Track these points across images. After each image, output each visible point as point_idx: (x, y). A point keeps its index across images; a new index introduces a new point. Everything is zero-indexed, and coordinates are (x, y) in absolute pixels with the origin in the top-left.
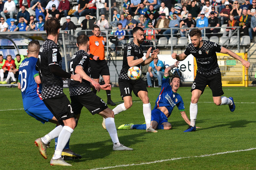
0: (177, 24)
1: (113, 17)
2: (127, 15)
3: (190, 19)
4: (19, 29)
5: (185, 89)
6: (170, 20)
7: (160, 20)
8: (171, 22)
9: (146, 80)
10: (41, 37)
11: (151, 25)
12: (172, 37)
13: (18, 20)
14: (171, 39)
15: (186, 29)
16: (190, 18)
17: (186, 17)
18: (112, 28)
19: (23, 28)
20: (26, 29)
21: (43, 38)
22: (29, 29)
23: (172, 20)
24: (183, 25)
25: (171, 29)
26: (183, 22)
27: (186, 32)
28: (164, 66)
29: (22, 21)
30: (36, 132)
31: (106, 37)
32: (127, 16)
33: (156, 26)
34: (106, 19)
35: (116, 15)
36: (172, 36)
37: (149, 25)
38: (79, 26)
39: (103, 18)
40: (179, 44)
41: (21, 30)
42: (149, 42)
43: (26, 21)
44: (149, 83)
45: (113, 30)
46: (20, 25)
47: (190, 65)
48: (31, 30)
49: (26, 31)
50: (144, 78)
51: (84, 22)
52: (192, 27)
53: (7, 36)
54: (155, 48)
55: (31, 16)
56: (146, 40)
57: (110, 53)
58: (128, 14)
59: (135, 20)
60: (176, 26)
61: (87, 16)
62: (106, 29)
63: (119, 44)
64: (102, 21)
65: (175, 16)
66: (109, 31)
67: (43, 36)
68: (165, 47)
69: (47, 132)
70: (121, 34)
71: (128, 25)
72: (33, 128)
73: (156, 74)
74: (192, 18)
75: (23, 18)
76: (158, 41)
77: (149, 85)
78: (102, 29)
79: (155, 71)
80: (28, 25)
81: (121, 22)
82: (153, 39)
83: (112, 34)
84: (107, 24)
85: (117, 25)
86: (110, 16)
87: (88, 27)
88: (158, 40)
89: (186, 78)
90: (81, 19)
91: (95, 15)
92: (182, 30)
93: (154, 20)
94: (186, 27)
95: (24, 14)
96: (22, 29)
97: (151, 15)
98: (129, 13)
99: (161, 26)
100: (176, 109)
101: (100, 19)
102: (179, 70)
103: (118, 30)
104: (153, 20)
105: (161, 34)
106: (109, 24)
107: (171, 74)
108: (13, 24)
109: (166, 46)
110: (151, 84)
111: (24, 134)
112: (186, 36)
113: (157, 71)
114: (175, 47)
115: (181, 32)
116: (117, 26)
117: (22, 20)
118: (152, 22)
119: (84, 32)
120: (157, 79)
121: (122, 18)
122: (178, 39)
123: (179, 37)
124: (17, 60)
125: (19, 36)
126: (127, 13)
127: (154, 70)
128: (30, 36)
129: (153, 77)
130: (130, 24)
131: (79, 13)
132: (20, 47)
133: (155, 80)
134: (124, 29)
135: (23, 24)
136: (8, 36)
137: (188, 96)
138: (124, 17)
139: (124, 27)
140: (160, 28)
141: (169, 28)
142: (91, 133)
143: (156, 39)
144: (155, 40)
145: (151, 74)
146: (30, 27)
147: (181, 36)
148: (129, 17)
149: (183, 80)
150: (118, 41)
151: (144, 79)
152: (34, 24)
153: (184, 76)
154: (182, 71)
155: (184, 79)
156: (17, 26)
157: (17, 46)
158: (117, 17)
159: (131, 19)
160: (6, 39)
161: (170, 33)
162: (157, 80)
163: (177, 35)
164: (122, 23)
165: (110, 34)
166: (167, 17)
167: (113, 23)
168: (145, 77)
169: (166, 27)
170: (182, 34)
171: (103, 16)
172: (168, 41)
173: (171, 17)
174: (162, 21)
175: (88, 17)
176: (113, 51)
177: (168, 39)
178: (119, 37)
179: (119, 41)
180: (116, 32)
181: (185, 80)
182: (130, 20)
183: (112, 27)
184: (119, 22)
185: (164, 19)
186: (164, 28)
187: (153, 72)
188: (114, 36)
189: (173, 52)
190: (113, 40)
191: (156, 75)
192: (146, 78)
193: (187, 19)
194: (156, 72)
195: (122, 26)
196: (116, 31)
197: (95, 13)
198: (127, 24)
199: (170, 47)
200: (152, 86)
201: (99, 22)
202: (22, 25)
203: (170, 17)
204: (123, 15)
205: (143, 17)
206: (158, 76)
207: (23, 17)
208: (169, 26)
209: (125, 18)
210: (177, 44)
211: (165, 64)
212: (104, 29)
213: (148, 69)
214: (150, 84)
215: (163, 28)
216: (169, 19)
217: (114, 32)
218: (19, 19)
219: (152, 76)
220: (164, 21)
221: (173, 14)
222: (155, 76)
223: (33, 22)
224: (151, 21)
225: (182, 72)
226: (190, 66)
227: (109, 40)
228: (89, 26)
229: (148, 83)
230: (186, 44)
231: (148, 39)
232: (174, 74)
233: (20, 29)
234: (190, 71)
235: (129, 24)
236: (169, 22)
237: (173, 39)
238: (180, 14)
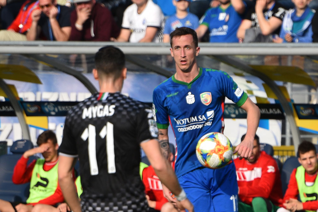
4: (208, 32)
10: (302, 67)
19: (225, 27)
20: (241, 33)
21: (310, 74)
22: (252, 36)
41: (218, 39)
46: (213, 16)
48: (260, 38)
49: (237, 40)
53: (158, 63)
67: (310, 65)
80: (250, 19)
96: (224, 33)
108: (185, 10)
128: (254, 62)
135: (228, 11)
136: (163, 60)
146: (256, 24)
152: (273, 15)
156: (201, 21)
160: (152, 73)
202: (222, 16)
223: (270, 6)
233: (215, 32)
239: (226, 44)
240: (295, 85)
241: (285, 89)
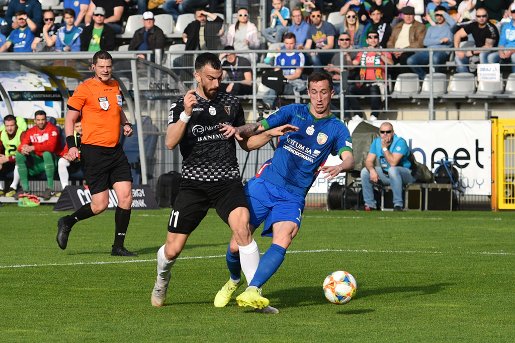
0: (446, 37)
1: (272, 15)
2: (308, 10)
3: (483, 25)
4: (12, 45)
5: (467, 216)
6: (427, 25)
7: (399, 25)
8: (429, 30)
9: (360, 189)
10: (73, 67)
11: (376, 40)
12: (433, 73)
13: (10, 22)
14: (429, 77)
15: (472, 52)
16: (483, 20)
17: (472, 16)
18: (267, 48)
19: (24, 42)
20: (33, 46)
21: (79, 71)
22: (41, 48)
23: (434, 27)
24: (463, 39)
25: (431, 50)
26: (462, 33)
27: (470, 59)
28: (408, 154)
29: (22, 25)
30: (57, 330)
31: (250, 70)
32: (311, 13)
33: (389, 43)
34: (252, 22)
35: (280, 11)
36: (432, 70)
37: (370, 37)
38: (179, 40)
39: (242, 19)
40: (452, 91)
41: (19, 50)
42: (367, 85)
43: (32, 25)
44: (369, 198)
45: (271, 52)
46: (16, 35)
47: (482, 150)
48: (46, 49)
49: (31, 51)
50: (354, 185)
51: (192, 29)
52: (489, 45)
54: (385, 101)
55: (45, 11)
56: (362, 81)
57: (261, 115)
58: (313, 10)
59: (330, 24)
60: (443, 44)
61: (199, 13)
62: (252, 48)
63: (285, 90)
64: (241, 26)
65: (441, 15)
66: (259, 55)
67: (79, 66)
68: (414, 101)
69: (87, 329)
70: (294, 62)
71: (311, 38)
72: (50, 320)
73: (386, 173)
74: (488, 21)
75: (24, 17)
76: (394, 84)
77: (366, 204)
78: (240, 47)
79: (385, 165)
80: (39, 36)
81: (292, 29)
82: (380, 78)
83: (267, 64)
84: (253, 34)
85: (281, 37)
86: (263, 12)
87: (202, 42)
88: (394, 81)
89: (470, 186)
90: (184, 20)
91: (223, 11)
92: (459, 55)
93: (385, 25)
94: (472, 46)
95: (27, 6)
96: (23, 46)
97: (376, 12)
98: (315, 4)
99: (403, 41)
100: (441, 272)
101: (235, 21)
102: (450, 163)
103: (283, 51)
104: (380, 26)
105: (401, 64)
106: (260, 34)
107: (430, 176)
109: (415, 96)
110: (373, 201)
111: (24, 334)
112: (471, 70)
113: (389, 166)
114: (441, 101)
115: (457, 58)
116: (282, 41)
117: (23, 23)
118: (379, 32)
119: (192, 55)
120: (389, 188)
121: (296, 20)
122: (448, 78)
123: (452, 74)
124: (6, 131)
125: (12, 66)
126: (310, 5)
127: (382, 162)
128: (43, 64)
129: (379, 182)
130: (319, 37)
131: (178, 4)
132: (16, 97)
133: (385, 190)
134: (301, 48)
135: (25, 32)
137: (474, 237)
138: (300, 17)
139: (301, 45)
140: (398, 48)
141: (425, 47)
142: (207, 334)
143: (388, 79)
144: (386, 81)
145: (374, 175)
146: (43, 40)
147: (457, 70)
148: (314, 16)
149: (460, 191)
150: (285, 81)
151: (354, 188)
152: (54, 34)
153: (465, 181)
154: (459, 166)
155: (465, 188)
156: (8, 39)
157: (8, 94)
158: (283, 16)
159: (321, 21)
161: (428, 63)
162: (391, 191)
163: (446, 67)
164: (295, 32)
165: (263, 62)
166: (418, 18)
167: (270, 33)
168: (355, 181)
169: (417, 44)
170: (460, 64)
171: (243, 12)
172: (421, 84)
173: (431, 16)
174: (406, 28)
175: (202, 14)
176: (269, 109)
177: (421, 78)
178: (289, 71)
179: (286, 83)
180: (279, 58)
181: (468, 192)
182: (318, 25)
183: (269, 44)
184: (287, 30)
185: (409, 22)
186: (410, 47)
187: (379, 168)
188: (273, 69)
189: (434, 113)
190: (269, 78)
191: (388, 177)
192: (360, 186)
193: (475, 24)
194: (387, 168)
195: (295, 42)
196: (279, 54)
197: (223, 5)
198: (309, 36)
199: (428, 100)
200: (375, 208)
201: (232, 28)
202: (21, 35)
203: (428, 18)
204: (299, 9)
205: (354, 17)
206: (392, 179)
207: (24, 13)
208: (425, 43)
209: (305, 18)
210: (446, 92)
211: (413, 147)
212: (246, 48)
213: (365, 159)
214: (369, 202)
215: (407, 48)
216: (426, 23)
217: (274, 58)
218: (14, 19)
219: (376, 180)
220: (411, 27)
221: (436, 10)
222: (384, 179)
223: (53, 28)
224: (375, 28)
225: (459, 170)
226: (480, 153)
227: (260, 79)
228: (205, 39)
229: (365, 200)
230: (470, 91)
231: (367, 78)
232: (437, 175)
233: (17, 46)
234: (481, 166)
235: (315, 35)
236: (424, 31)
237: (434, 78)
238: (454, 9)
239: (24, 53)
240: (70, 79)
241: (62, 81)
